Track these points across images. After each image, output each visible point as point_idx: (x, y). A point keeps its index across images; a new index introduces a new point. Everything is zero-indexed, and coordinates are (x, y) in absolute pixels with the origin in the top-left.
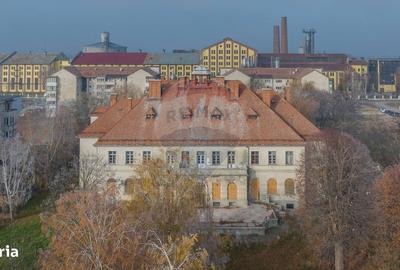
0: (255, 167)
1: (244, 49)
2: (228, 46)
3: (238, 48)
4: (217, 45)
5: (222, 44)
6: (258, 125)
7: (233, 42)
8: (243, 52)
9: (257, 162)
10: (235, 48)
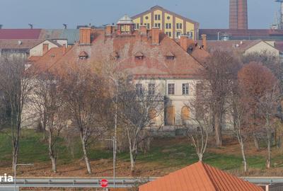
0: (171, 97)
1: (179, 21)
2: (158, 17)
3: (171, 21)
4: (141, 15)
5: (149, 15)
6: (175, 64)
7: (164, 11)
8: (179, 26)
9: (173, 93)
10: (167, 21)
